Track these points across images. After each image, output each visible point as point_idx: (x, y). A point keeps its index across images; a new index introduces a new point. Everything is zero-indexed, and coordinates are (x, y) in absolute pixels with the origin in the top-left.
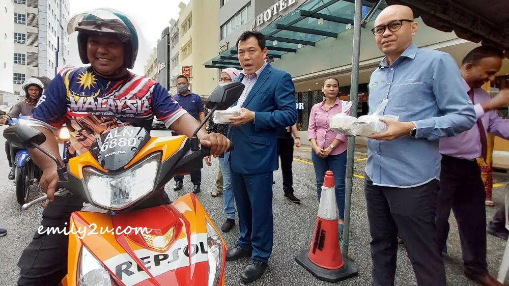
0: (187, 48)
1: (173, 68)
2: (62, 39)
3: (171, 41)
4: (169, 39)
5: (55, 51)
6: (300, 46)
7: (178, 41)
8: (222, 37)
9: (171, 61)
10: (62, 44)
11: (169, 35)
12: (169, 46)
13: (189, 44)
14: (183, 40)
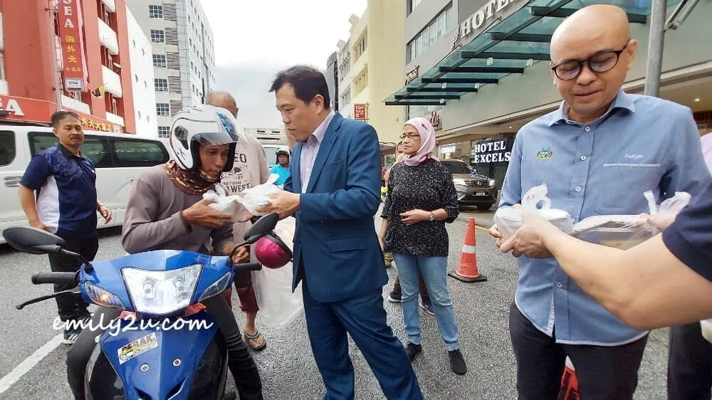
0: (361, 79)
1: (343, 107)
2: (208, 80)
3: (339, 71)
4: (336, 69)
5: (200, 97)
6: (529, 62)
7: (349, 70)
8: (409, 59)
9: (340, 99)
10: (208, 86)
11: (336, 63)
12: (336, 79)
13: (364, 73)
14: (356, 69)
